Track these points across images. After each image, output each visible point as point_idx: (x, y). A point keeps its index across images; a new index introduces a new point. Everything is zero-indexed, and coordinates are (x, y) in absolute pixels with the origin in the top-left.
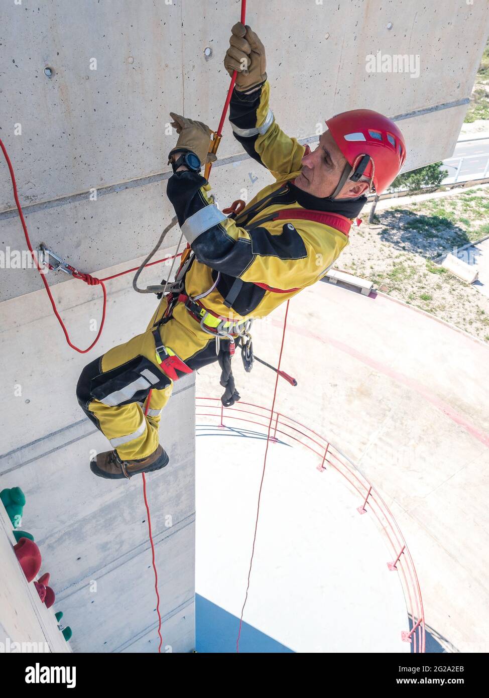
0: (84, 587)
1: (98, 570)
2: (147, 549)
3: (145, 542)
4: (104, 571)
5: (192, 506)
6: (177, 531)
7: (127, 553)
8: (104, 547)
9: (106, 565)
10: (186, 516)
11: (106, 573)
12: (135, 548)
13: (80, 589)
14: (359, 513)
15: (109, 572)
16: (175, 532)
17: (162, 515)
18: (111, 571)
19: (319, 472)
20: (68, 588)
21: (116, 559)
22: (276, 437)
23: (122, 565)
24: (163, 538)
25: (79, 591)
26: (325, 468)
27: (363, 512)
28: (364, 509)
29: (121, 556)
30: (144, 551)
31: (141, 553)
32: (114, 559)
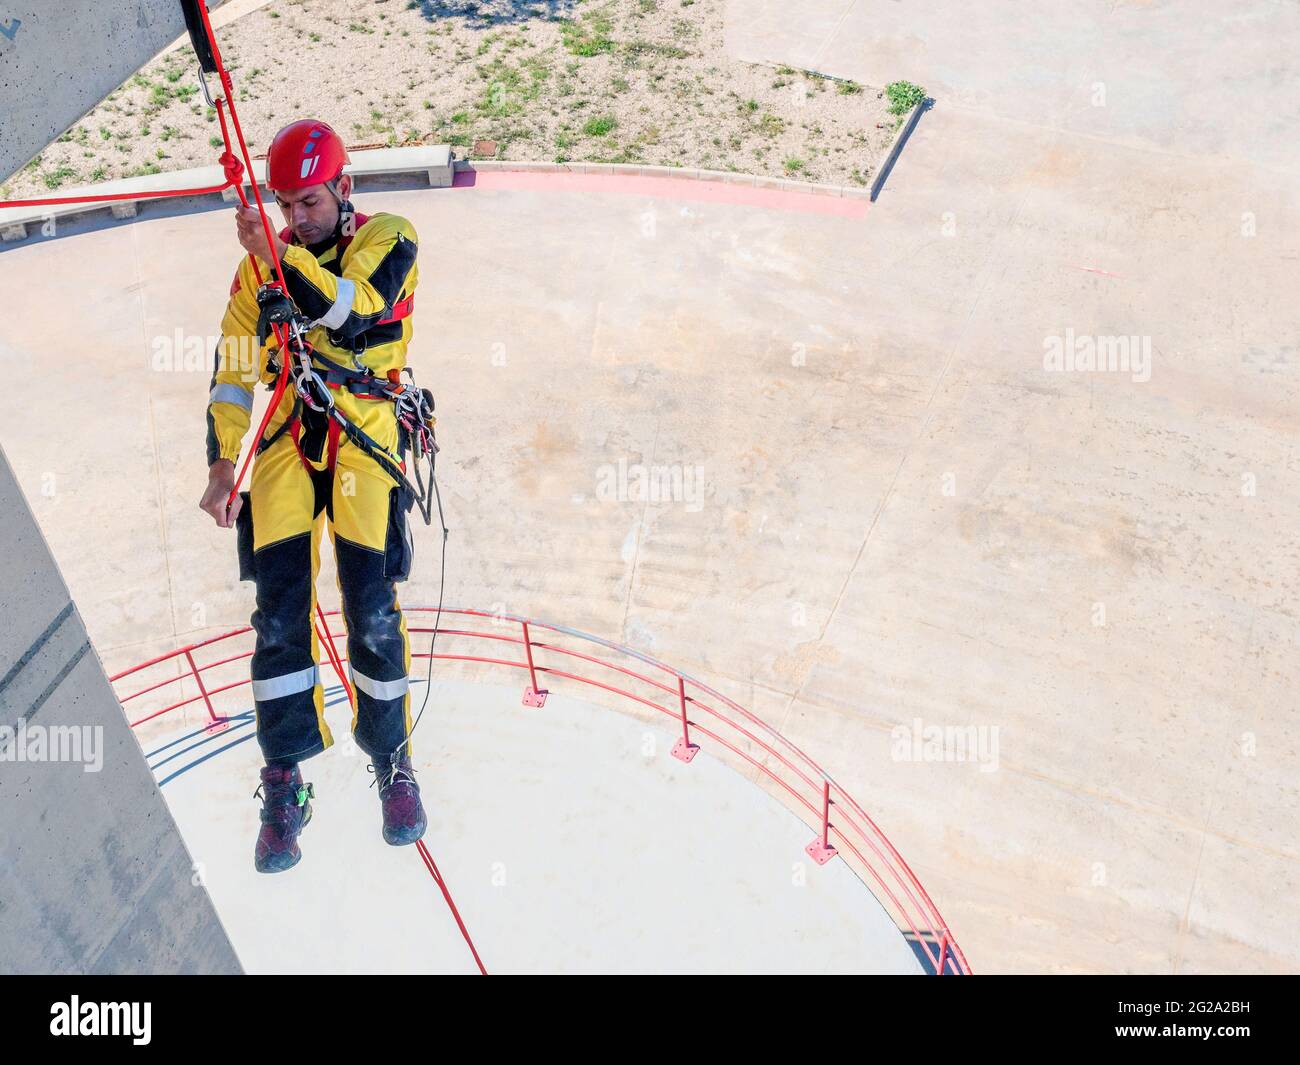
14: (680, 763)
19: (533, 710)
26: (546, 692)
27: (691, 754)
28: (689, 746)
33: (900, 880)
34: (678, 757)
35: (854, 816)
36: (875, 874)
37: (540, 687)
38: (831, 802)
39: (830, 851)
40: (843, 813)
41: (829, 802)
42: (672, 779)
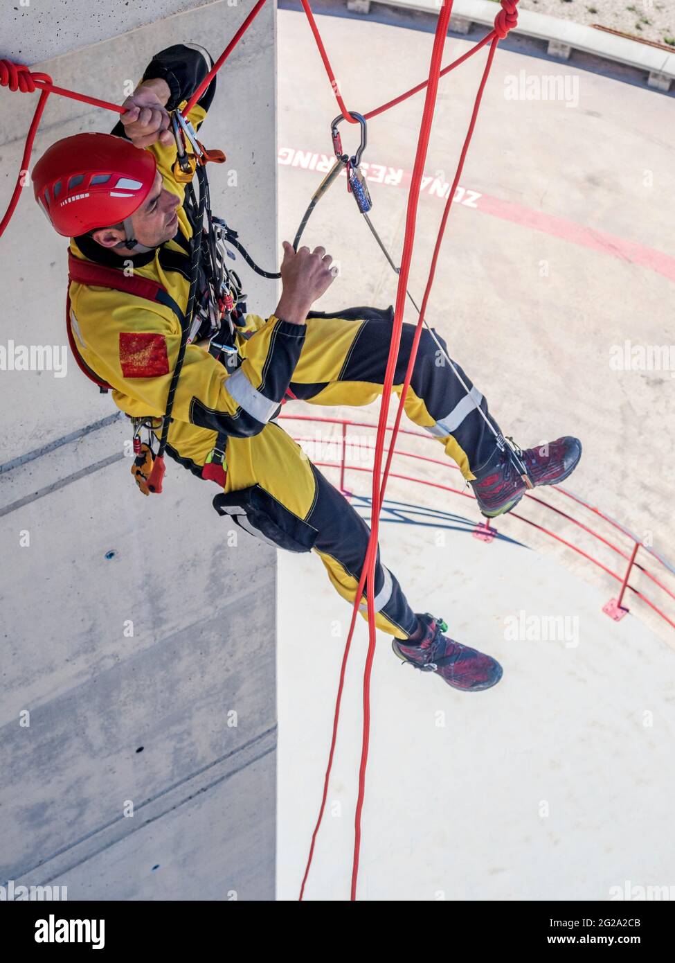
2: (148, 822)
3: (144, 804)
6: (229, 775)
7: (97, 831)
8: (36, 815)
10: (250, 738)
16: (223, 779)
17: (189, 734)
19: (608, 620)
21: (70, 847)
22: (491, 525)
23: (83, 861)
24: (191, 792)
26: (627, 610)
29: (82, 840)
30: (143, 825)
31: (134, 830)
32: (62, 847)
37: (624, 604)
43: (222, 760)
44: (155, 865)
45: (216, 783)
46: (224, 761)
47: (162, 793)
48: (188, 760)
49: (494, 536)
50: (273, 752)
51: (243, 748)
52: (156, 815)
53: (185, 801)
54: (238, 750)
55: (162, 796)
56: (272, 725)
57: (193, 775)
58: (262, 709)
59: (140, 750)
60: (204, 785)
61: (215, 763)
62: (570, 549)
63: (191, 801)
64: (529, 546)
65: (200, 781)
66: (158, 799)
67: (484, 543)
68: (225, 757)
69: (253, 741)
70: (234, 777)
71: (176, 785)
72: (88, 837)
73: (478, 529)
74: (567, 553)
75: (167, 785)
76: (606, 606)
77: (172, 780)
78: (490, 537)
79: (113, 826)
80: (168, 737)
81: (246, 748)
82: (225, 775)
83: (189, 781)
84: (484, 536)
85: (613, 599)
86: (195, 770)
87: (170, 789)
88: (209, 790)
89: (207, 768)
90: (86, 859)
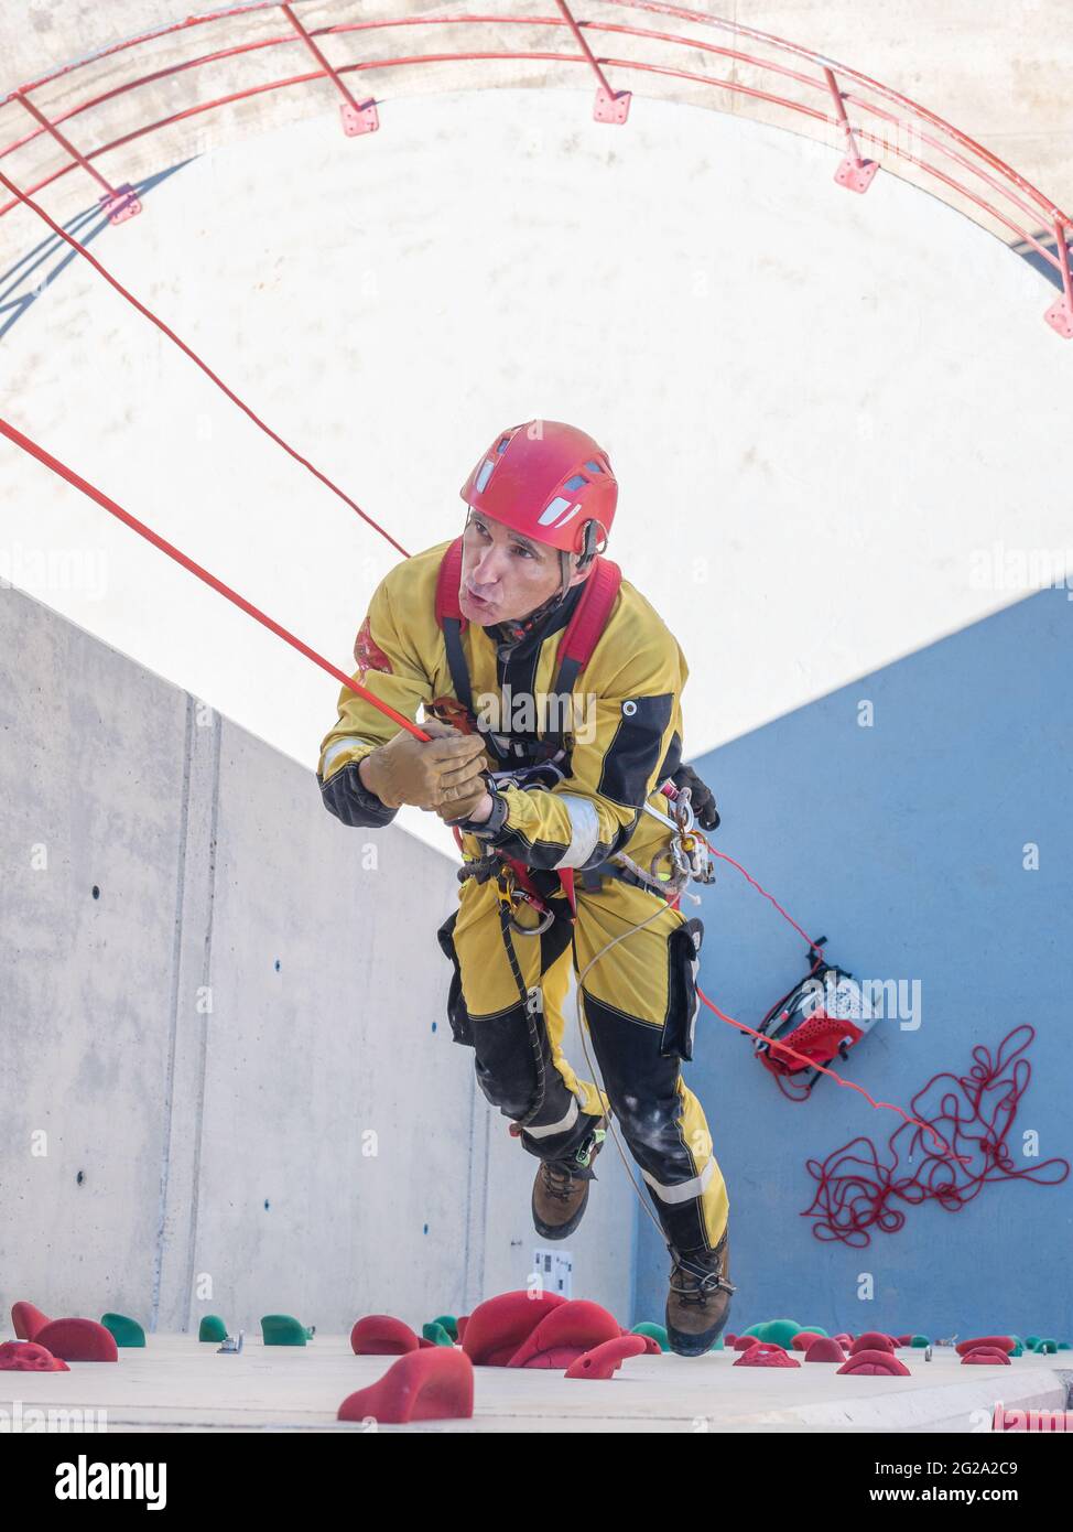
0: (194, 1210)
1: (168, 1136)
2: (207, 939)
3: (179, 932)
4: (183, 1118)
5: (157, 691)
6: (215, 799)
7: (175, 1012)
8: (96, 1074)
9: (169, 1104)
10: (182, 740)
11: (200, 1115)
12: (176, 977)
13: (194, 1225)
14: (613, 127)
15: (201, 1105)
16: (214, 811)
17: (118, 816)
18: (201, 1095)
19: (367, 139)
20: (159, 1262)
21: (172, 1056)
22: (116, 185)
23: (204, 1051)
24: (205, 861)
25: (199, 1232)
26: (372, 102)
27: (623, 108)
28: (616, 96)
29: (173, 1036)
30: (209, 949)
31: (207, 966)
32: (165, 1065)
33: (973, 169)
34: (602, 121)
35: (883, 104)
36: (939, 175)
37: (360, 99)
38: (844, 96)
39: (867, 168)
40: (866, 106)
41: (841, 97)
42: (612, 157)
43: (188, 795)
44: (274, 966)
45: (215, 824)
46: (191, 794)
47: (180, 900)
48: (155, 840)
49: (135, 197)
50: (223, 723)
51: (189, 759)
52: (206, 926)
53: (212, 877)
54: (187, 768)
55: (184, 902)
56: (183, 701)
57: (182, 846)
58: (151, 698)
59: (96, 893)
60: (207, 840)
61: (185, 807)
62: (236, 103)
63: (216, 870)
64: (192, 156)
65: (198, 842)
66: (184, 911)
67: (136, 218)
68: (186, 790)
69: (189, 739)
70: (222, 795)
71: (181, 876)
72: (174, 1026)
73: (108, 210)
74: (239, 112)
75: (173, 887)
76: (345, 127)
77: (170, 876)
78: (135, 203)
79: (181, 988)
80: (103, 846)
81: (192, 755)
82: (211, 805)
83: (187, 856)
84: (127, 211)
85: (342, 107)
86: (177, 839)
87: (181, 886)
88: (218, 838)
89: (185, 820)
90: (204, 1045)
